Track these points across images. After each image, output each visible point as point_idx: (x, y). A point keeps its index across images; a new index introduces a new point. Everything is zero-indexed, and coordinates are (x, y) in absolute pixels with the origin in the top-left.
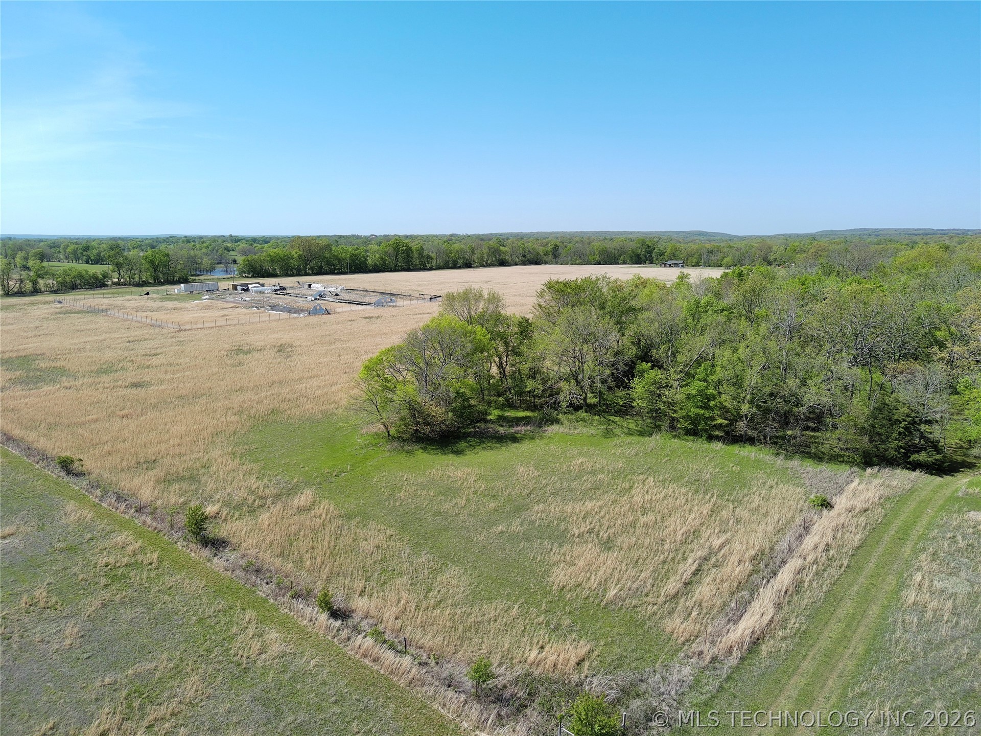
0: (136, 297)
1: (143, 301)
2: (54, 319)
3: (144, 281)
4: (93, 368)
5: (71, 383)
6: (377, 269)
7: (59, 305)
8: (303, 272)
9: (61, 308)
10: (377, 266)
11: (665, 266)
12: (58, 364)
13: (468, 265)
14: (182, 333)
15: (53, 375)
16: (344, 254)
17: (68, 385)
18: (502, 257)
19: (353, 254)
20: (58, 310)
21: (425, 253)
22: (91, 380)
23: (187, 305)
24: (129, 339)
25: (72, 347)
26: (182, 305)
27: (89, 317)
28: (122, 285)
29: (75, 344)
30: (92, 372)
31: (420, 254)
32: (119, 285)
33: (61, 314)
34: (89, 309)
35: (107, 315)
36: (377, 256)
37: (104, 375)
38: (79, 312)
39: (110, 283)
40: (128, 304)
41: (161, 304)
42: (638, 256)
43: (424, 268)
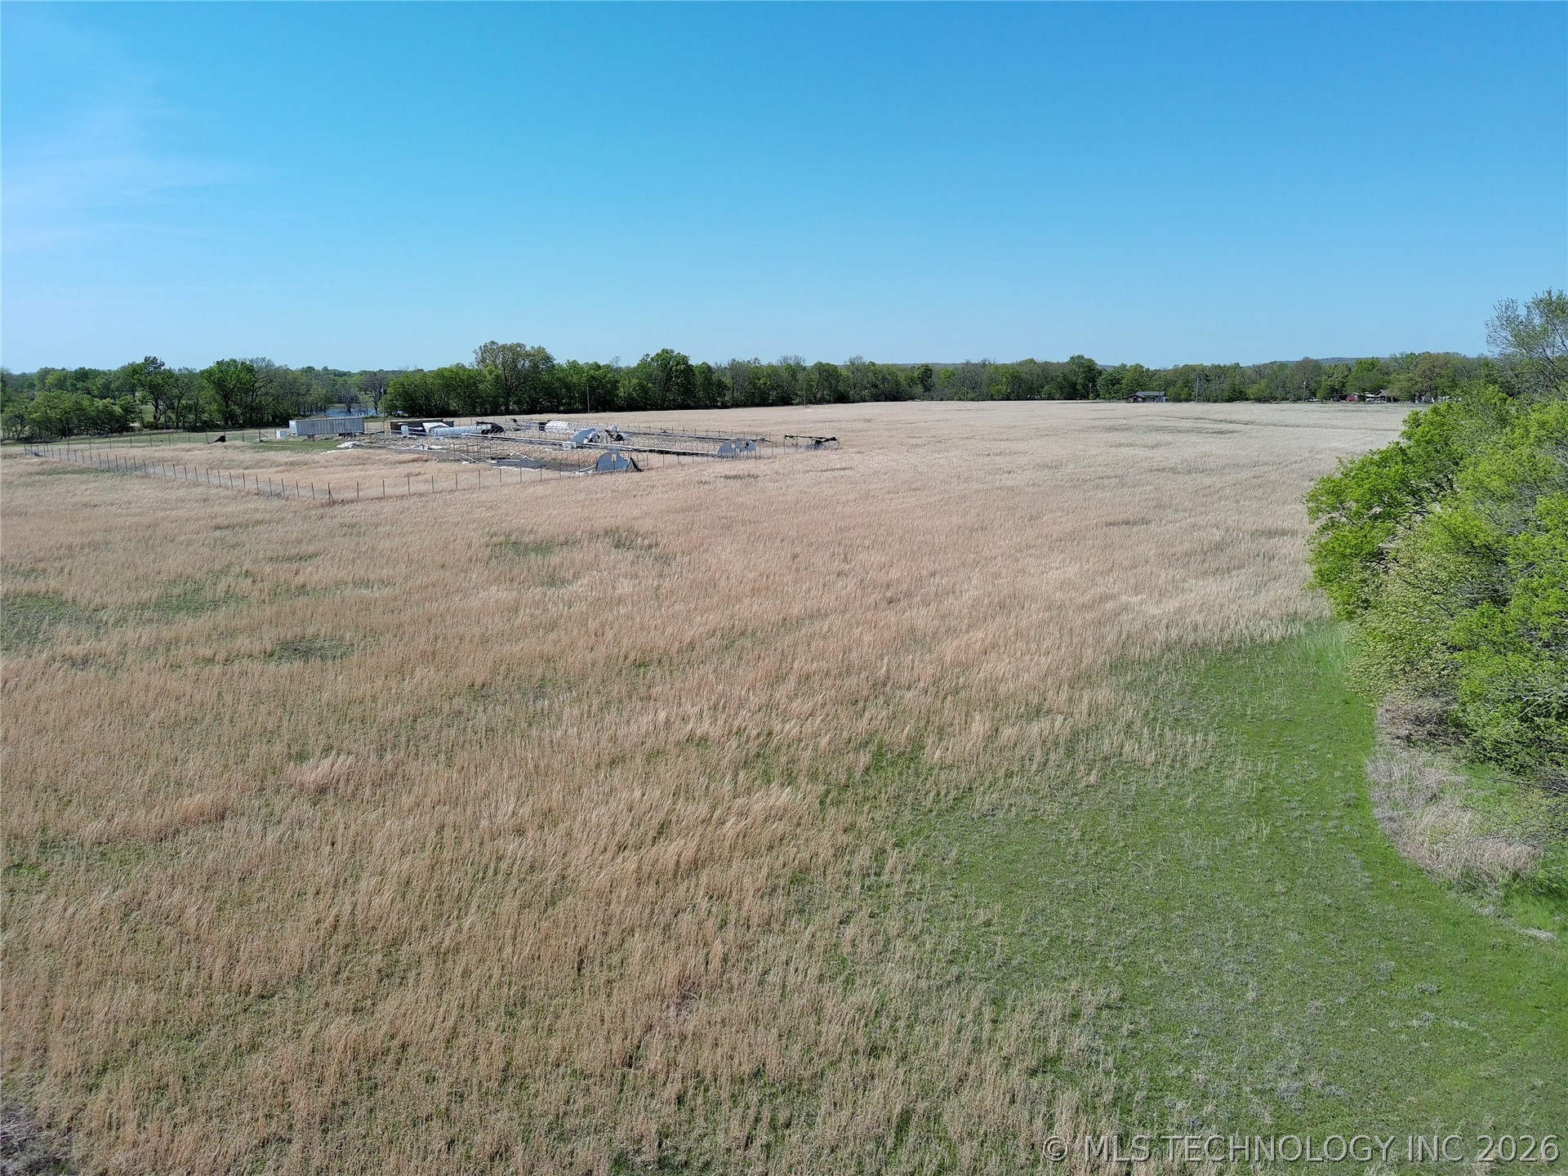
0: (200, 445)
1: (218, 452)
2: (27, 485)
3: (205, 422)
4: (144, 595)
5: (88, 645)
6: (632, 405)
7: (36, 460)
8: (503, 408)
9: (42, 464)
10: (633, 399)
11: (1135, 401)
12: (41, 586)
13: (785, 401)
14: (338, 509)
15: (26, 618)
16: (575, 377)
17: (77, 651)
18: (841, 387)
19: (592, 377)
20: (34, 469)
21: (715, 377)
22: (146, 634)
23: (316, 458)
24: (218, 521)
25: (77, 540)
26: (307, 457)
27: (107, 481)
28: (162, 428)
29: (82, 533)
30: (143, 606)
31: (706, 379)
32: (156, 428)
33: (44, 474)
34: (105, 466)
35: (147, 476)
36: (635, 381)
37: (181, 615)
38: (82, 472)
39: (137, 425)
40: (188, 456)
41: (258, 456)
42: (1073, 385)
43: (711, 404)
